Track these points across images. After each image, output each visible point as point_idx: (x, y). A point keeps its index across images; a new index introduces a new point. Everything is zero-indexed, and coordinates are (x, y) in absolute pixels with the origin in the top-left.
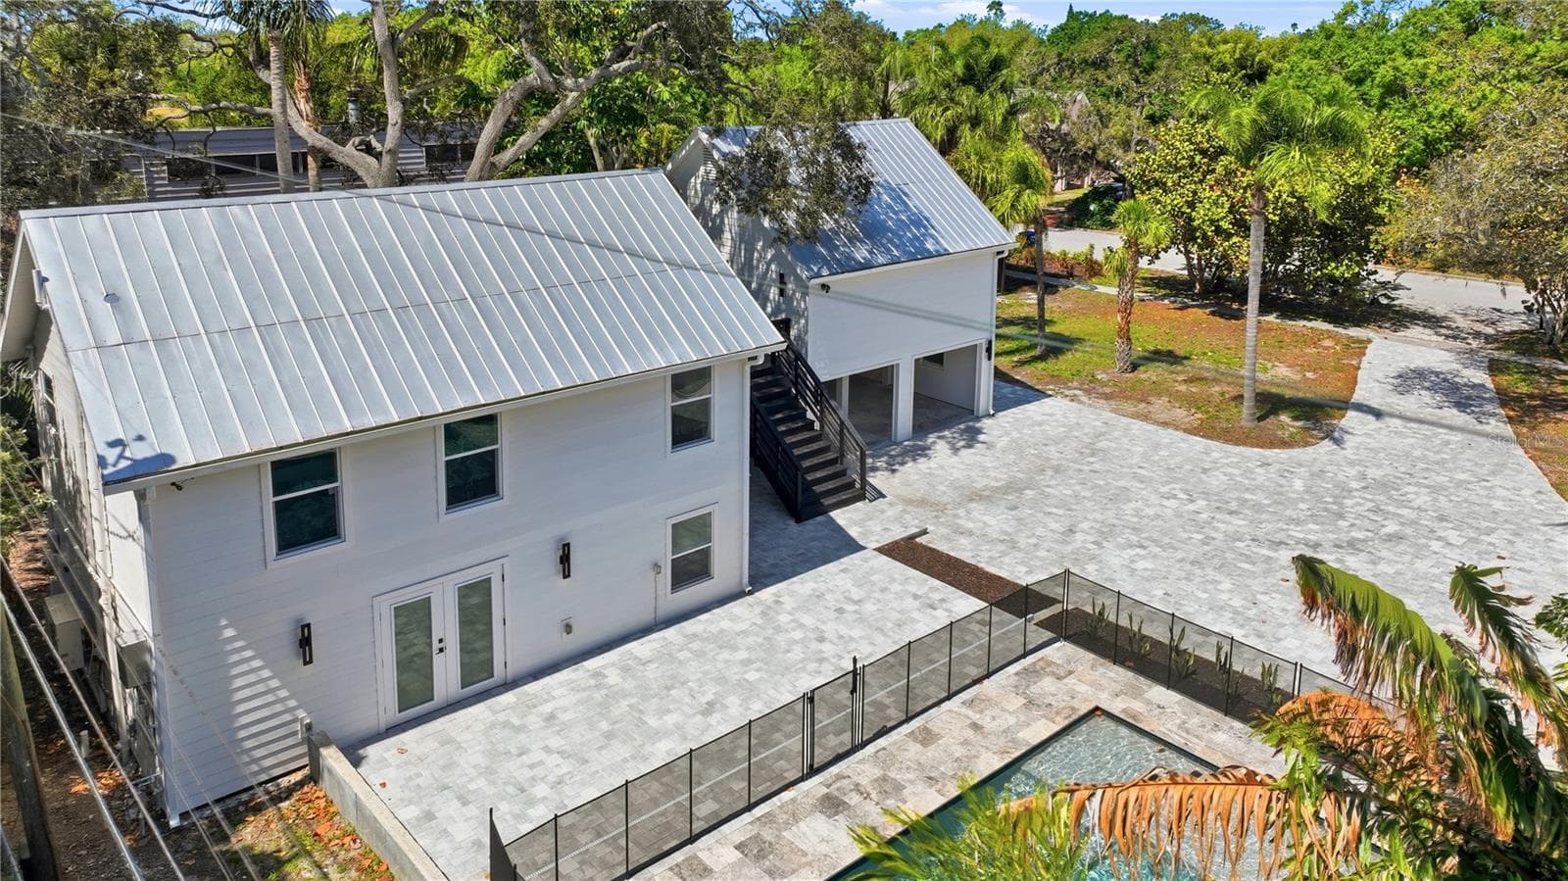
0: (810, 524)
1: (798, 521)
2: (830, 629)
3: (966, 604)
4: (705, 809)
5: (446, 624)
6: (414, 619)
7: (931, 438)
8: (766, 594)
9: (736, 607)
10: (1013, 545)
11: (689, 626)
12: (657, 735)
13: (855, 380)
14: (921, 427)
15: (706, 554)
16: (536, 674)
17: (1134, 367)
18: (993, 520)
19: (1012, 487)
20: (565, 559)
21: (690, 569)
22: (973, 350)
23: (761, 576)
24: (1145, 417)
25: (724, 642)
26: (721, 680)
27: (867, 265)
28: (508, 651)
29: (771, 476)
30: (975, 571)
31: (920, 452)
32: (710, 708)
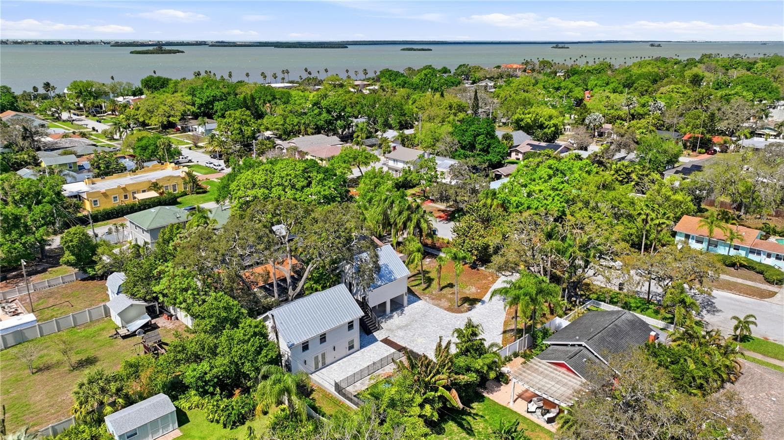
0: (370, 336)
1: (368, 335)
2: (372, 355)
3: (393, 350)
4: (356, 380)
5: (320, 358)
6: (316, 358)
7: (394, 313)
8: (362, 350)
9: (358, 352)
10: (403, 338)
11: (351, 356)
12: (348, 371)
13: (379, 305)
14: (392, 311)
15: (353, 345)
16: (331, 364)
17: (441, 290)
18: (401, 333)
19: (406, 326)
20: (334, 348)
21: (351, 347)
22: (403, 295)
23: (362, 347)
24: (438, 305)
25: (357, 358)
26: (357, 364)
27: (380, 286)
28: (328, 361)
29: (362, 327)
30: (396, 344)
31: (391, 317)
32: (355, 368)
